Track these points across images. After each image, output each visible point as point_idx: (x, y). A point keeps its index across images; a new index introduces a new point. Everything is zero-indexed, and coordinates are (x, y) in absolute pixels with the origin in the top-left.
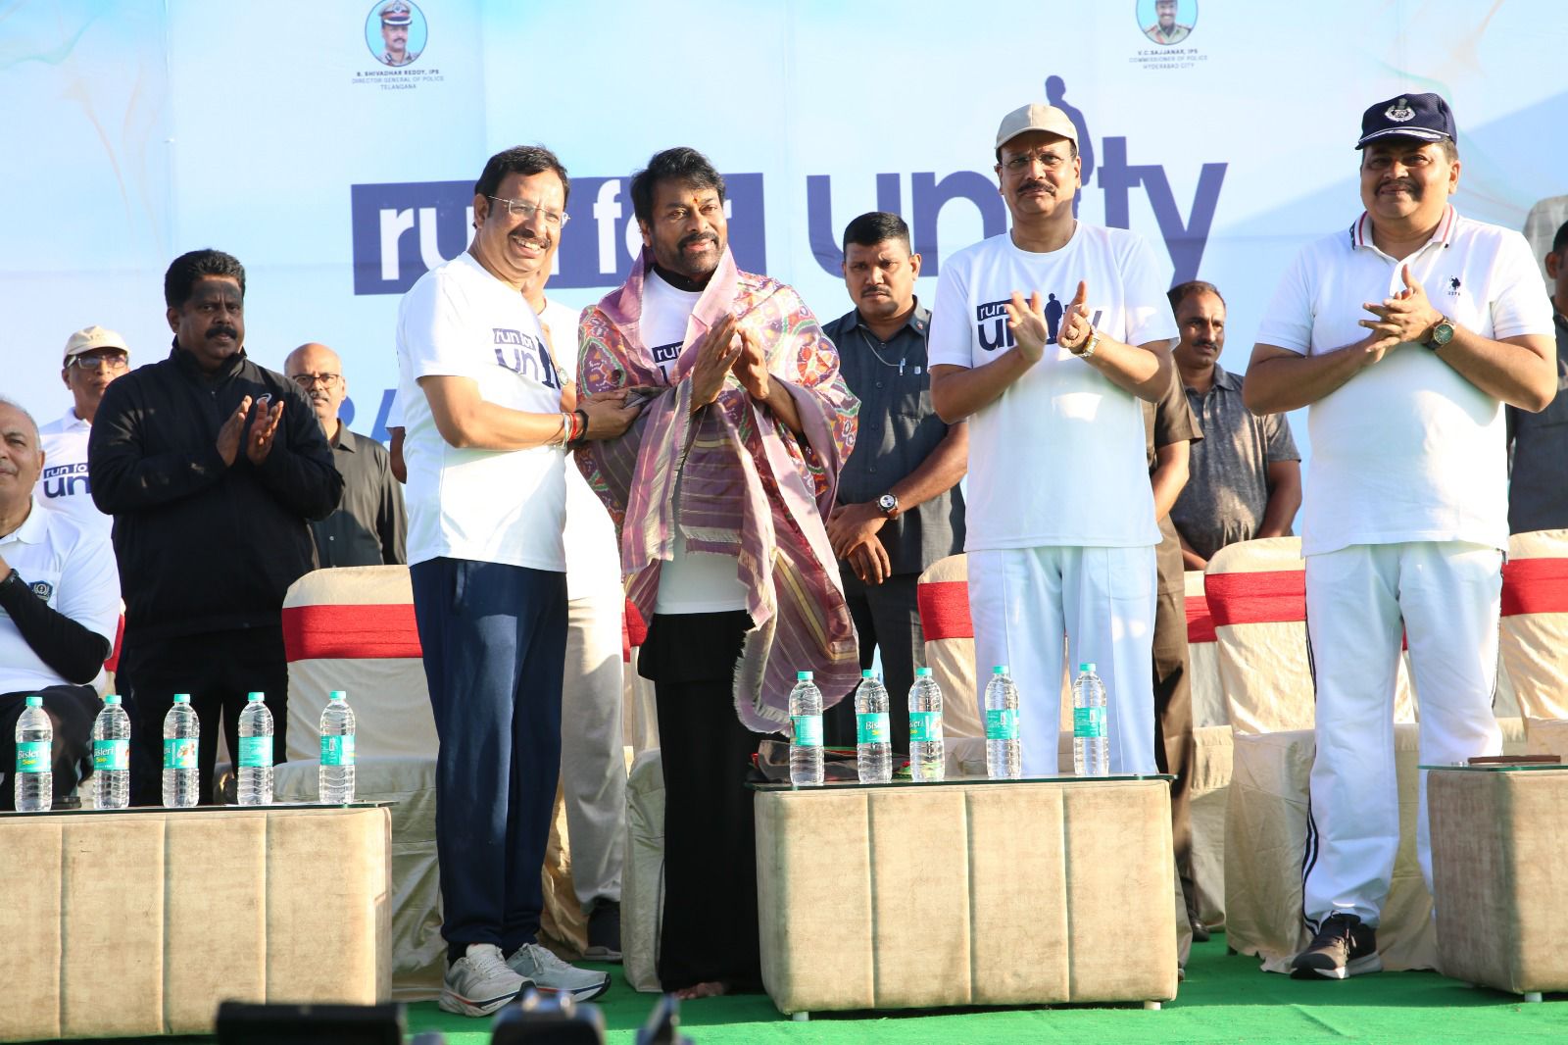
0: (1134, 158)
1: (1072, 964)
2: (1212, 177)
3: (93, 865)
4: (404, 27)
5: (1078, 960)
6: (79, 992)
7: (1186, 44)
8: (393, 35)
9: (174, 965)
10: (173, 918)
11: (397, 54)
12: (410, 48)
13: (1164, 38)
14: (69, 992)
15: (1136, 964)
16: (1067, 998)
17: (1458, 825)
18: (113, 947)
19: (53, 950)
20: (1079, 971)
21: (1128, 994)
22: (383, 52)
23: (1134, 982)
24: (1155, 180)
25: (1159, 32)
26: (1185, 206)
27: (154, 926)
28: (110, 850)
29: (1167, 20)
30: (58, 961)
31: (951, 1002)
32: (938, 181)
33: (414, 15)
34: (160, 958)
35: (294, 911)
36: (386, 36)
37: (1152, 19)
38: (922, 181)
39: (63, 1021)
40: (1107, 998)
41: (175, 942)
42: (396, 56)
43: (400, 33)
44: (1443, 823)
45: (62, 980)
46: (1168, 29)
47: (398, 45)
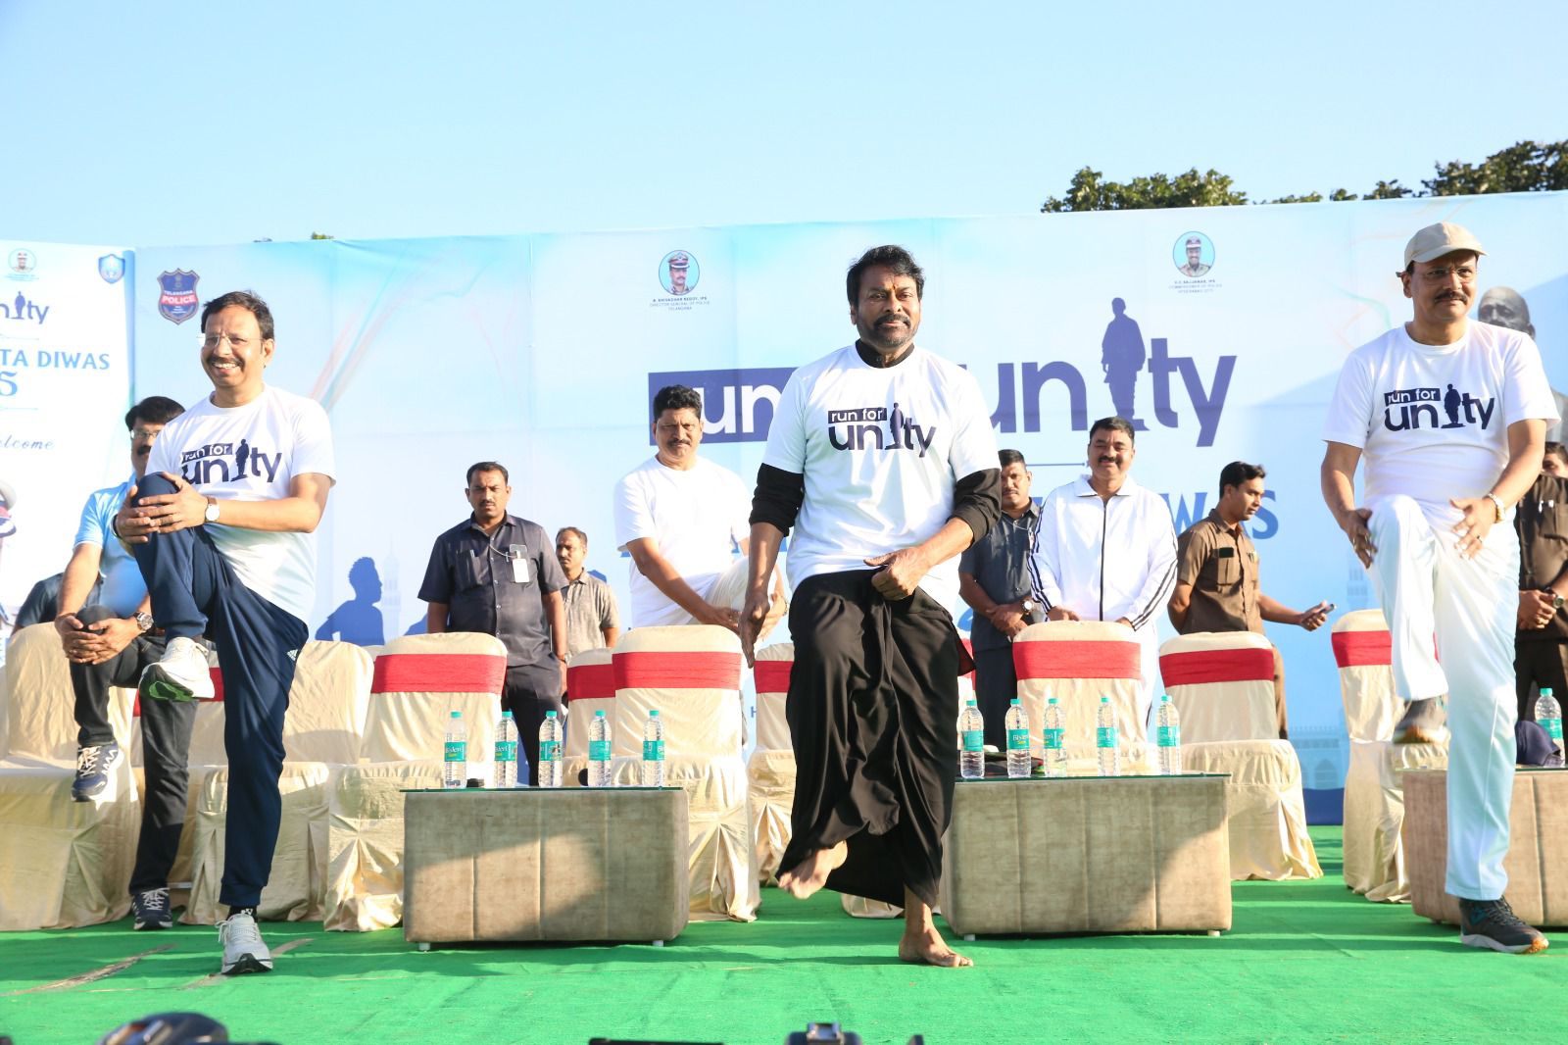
0: (1173, 353)
1: (1158, 904)
2: (1226, 365)
3: (494, 825)
4: (684, 270)
5: (1163, 901)
6: (485, 910)
7: (1208, 276)
8: (677, 275)
9: (547, 894)
10: (547, 861)
11: (679, 287)
12: (688, 284)
13: (1192, 272)
14: (480, 909)
15: (1203, 904)
16: (1155, 928)
17: (1426, 809)
18: (508, 880)
19: (469, 881)
20: (1163, 909)
21: (1197, 925)
22: (670, 286)
23: (1201, 917)
24: (1187, 367)
25: (1188, 269)
26: (1208, 385)
27: (534, 867)
28: (506, 815)
29: (1194, 261)
30: (472, 889)
31: (1074, 929)
32: (1039, 368)
33: (691, 262)
34: (538, 889)
35: (627, 859)
36: (672, 276)
37: (1184, 260)
38: (1029, 368)
39: (475, 929)
40: (1183, 928)
41: (548, 878)
42: (678, 289)
43: (681, 274)
44: (1415, 808)
45: (475, 901)
46: (1195, 267)
47: (680, 282)
